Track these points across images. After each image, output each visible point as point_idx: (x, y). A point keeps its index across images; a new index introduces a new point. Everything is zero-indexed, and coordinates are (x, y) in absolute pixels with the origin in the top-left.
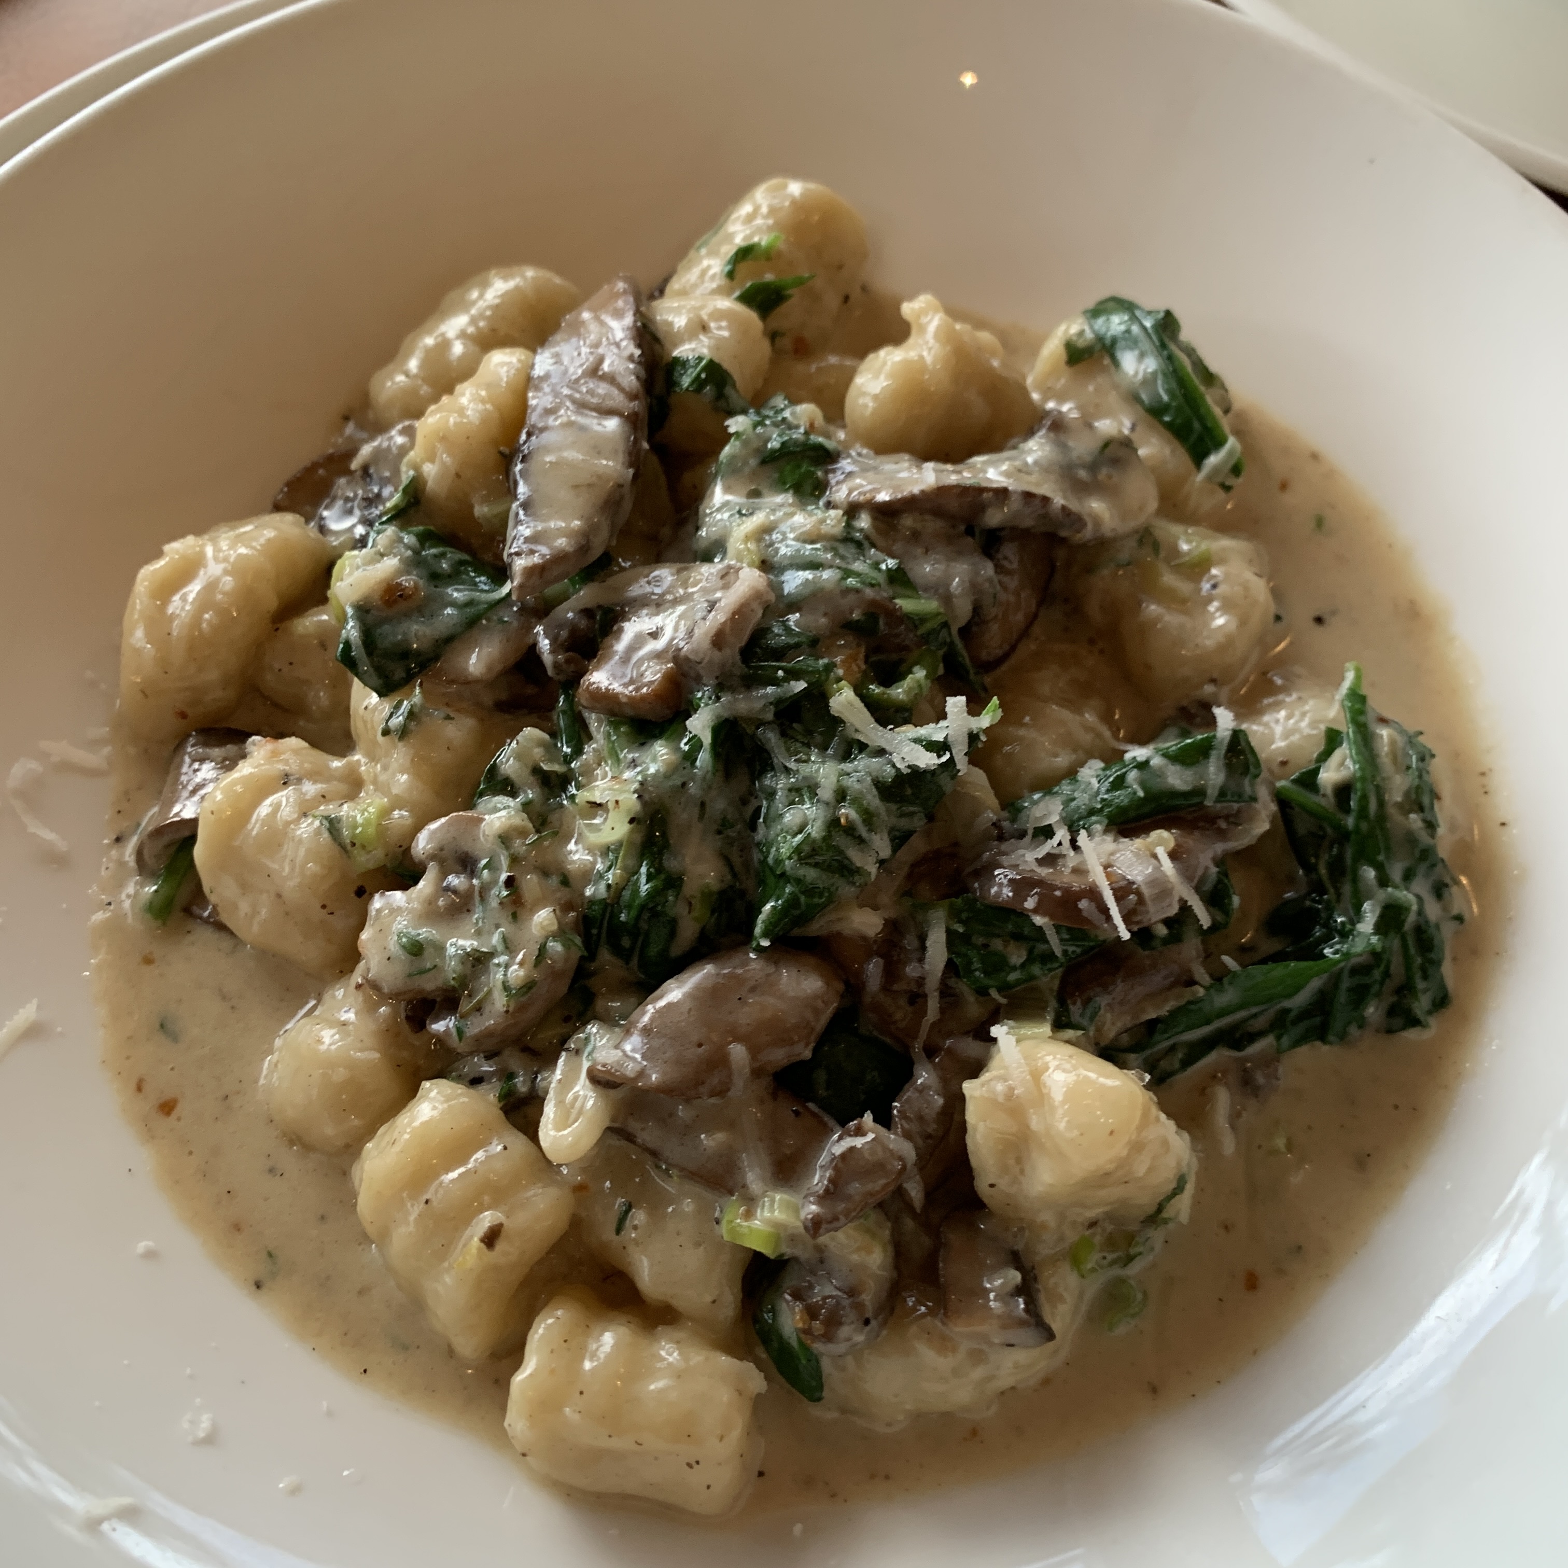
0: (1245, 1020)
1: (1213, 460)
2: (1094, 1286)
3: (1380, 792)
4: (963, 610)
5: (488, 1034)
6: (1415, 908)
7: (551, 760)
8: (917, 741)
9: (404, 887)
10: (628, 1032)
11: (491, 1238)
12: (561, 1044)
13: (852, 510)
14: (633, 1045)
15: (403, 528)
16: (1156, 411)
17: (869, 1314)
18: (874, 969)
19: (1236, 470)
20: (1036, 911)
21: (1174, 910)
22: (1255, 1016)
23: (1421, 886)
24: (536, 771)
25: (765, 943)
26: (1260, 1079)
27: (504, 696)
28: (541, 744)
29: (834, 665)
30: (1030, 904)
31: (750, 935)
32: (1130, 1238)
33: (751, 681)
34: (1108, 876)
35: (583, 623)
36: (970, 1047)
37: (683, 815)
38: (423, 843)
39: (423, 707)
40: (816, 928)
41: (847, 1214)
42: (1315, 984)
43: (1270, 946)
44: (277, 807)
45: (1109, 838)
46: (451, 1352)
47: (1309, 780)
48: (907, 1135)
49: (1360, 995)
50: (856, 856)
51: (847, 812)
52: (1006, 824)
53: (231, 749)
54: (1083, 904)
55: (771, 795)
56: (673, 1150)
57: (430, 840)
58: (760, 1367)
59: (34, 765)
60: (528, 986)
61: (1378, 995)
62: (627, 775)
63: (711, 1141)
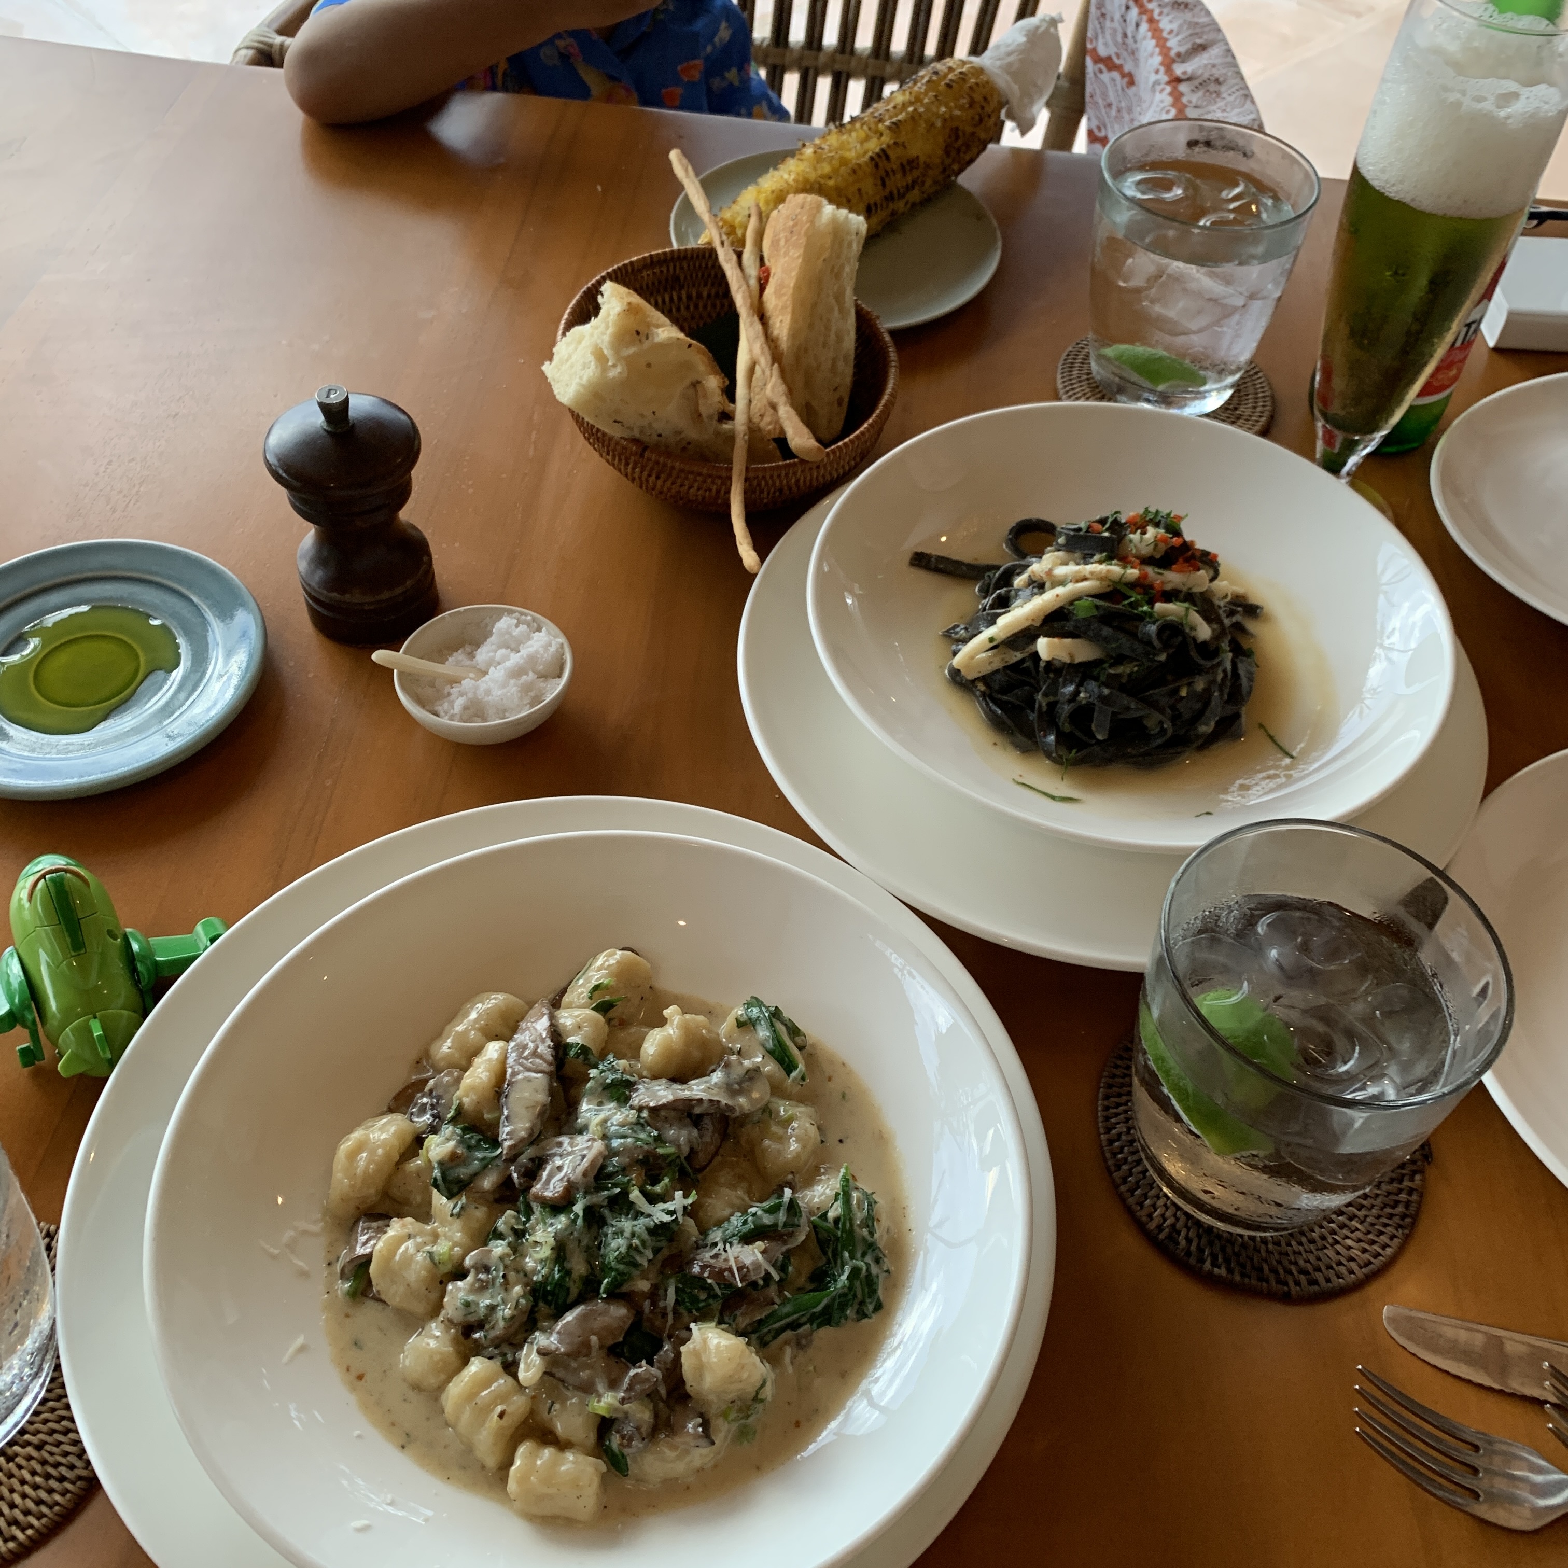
0: (798, 1319)
1: (794, 1074)
2: (735, 1426)
3: (851, 1220)
4: (686, 1150)
5: (497, 1337)
6: (864, 1268)
7: (518, 1224)
8: (663, 1210)
9: (461, 1280)
10: (551, 1333)
11: (501, 1415)
12: (525, 1341)
13: (640, 1109)
14: (554, 1338)
15: (455, 1126)
16: (771, 1052)
17: (644, 1435)
18: (647, 1303)
19: (803, 1078)
20: (708, 1277)
21: (763, 1273)
22: (803, 1315)
23: (868, 1259)
24: (513, 1229)
25: (604, 1296)
26: (804, 1342)
27: (497, 1196)
28: (514, 1217)
29: (631, 1179)
30: (706, 1275)
31: (599, 1293)
32: (748, 1408)
33: (599, 1189)
34: (736, 1262)
35: (530, 1165)
36: (684, 1333)
37: (571, 1246)
38: (468, 1262)
39: (467, 1204)
40: (625, 1288)
41: (634, 1396)
42: (825, 1302)
43: (811, 1286)
44: (407, 1248)
45: (740, 1246)
46: (483, 1467)
47: (824, 1216)
48: (659, 1368)
49: (843, 1307)
50: (638, 1259)
51: (636, 1241)
52: (700, 1242)
53: (380, 1223)
54: (726, 1274)
55: (606, 1235)
56: (571, 1379)
57: (470, 1260)
58: (605, 1462)
59: (292, 1233)
60: (512, 1317)
61: (851, 1305)
62: (549, 1230)
63: (584, 1374)
